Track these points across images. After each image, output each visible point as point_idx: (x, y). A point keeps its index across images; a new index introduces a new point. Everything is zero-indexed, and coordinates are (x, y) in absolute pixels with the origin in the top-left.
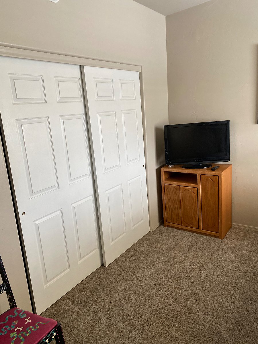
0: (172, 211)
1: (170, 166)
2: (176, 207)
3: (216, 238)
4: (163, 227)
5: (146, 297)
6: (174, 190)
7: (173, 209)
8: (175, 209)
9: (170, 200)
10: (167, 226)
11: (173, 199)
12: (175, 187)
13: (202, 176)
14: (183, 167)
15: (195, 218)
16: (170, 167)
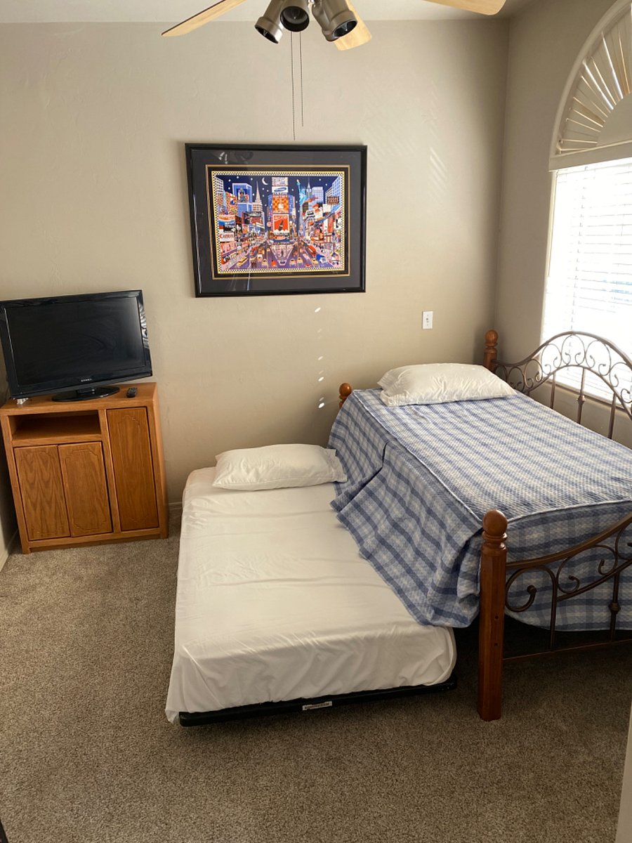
0: (42, 509)
1: (21, 401)
2: (51, 499)
3: (154, 540)
4: (20, 556)
5: (81, 698)
6: (41, 458)
7: (45, 504)
8: (49, 503)
9: (33, 484)
10: (32, 550)
11: (43, 479)
12: (44, 450)
13: (110, 413)
14: (56, 399)
15: (103, 509)
16: (22, 403)
